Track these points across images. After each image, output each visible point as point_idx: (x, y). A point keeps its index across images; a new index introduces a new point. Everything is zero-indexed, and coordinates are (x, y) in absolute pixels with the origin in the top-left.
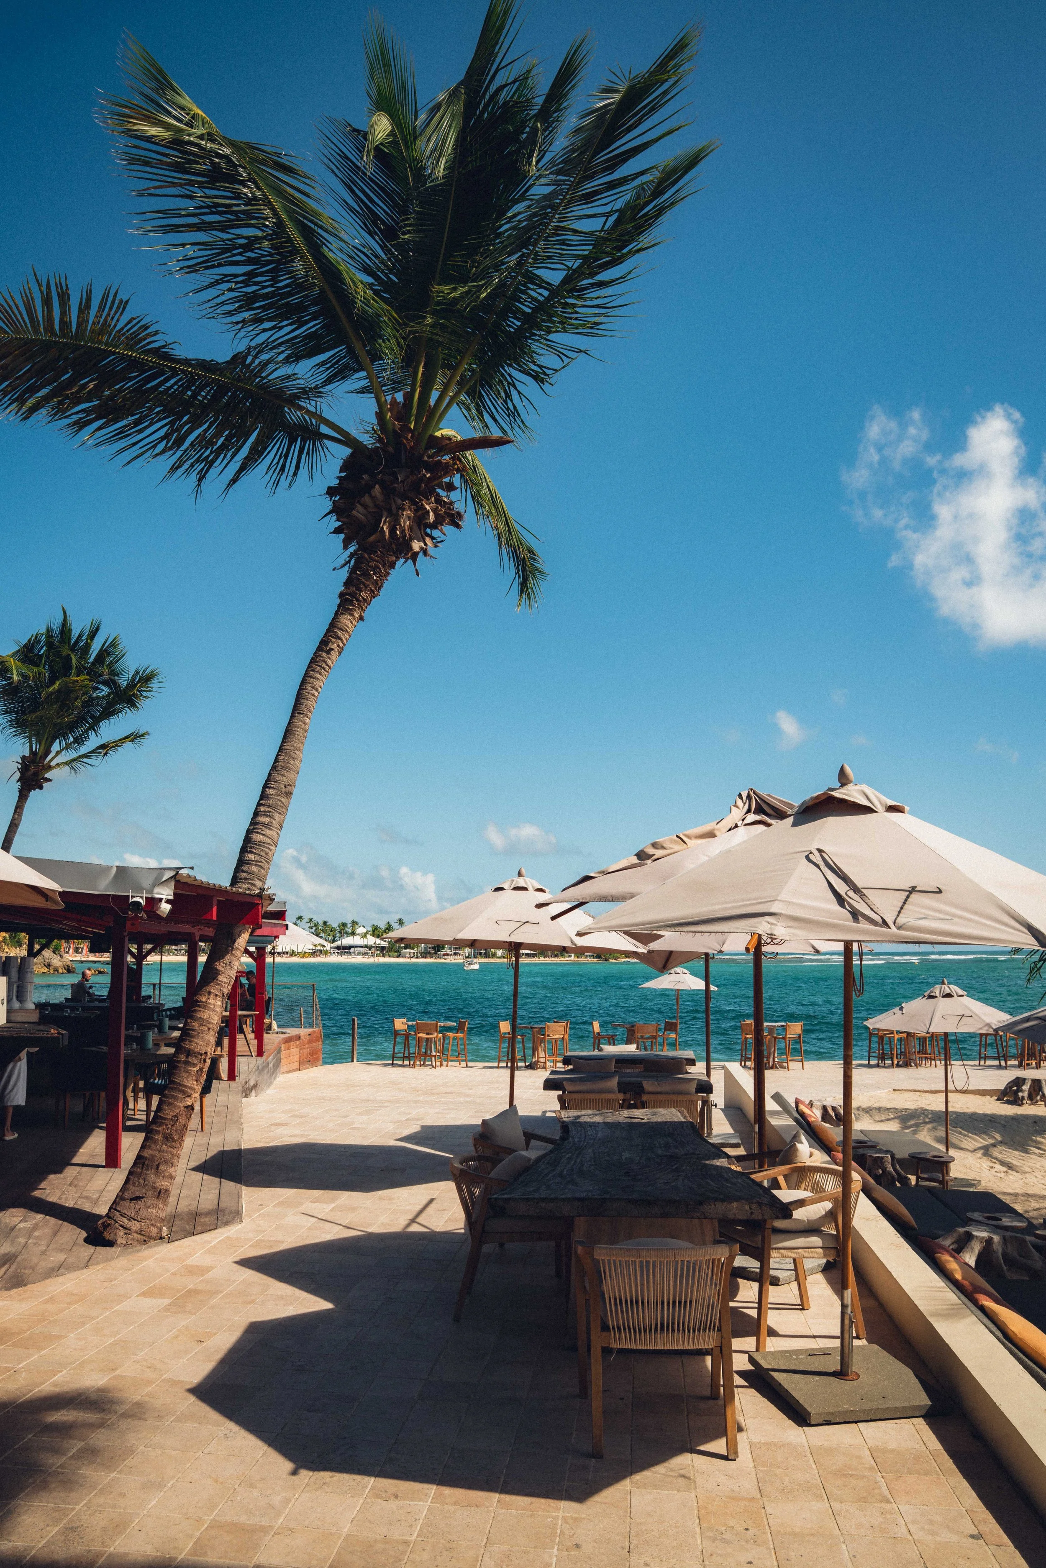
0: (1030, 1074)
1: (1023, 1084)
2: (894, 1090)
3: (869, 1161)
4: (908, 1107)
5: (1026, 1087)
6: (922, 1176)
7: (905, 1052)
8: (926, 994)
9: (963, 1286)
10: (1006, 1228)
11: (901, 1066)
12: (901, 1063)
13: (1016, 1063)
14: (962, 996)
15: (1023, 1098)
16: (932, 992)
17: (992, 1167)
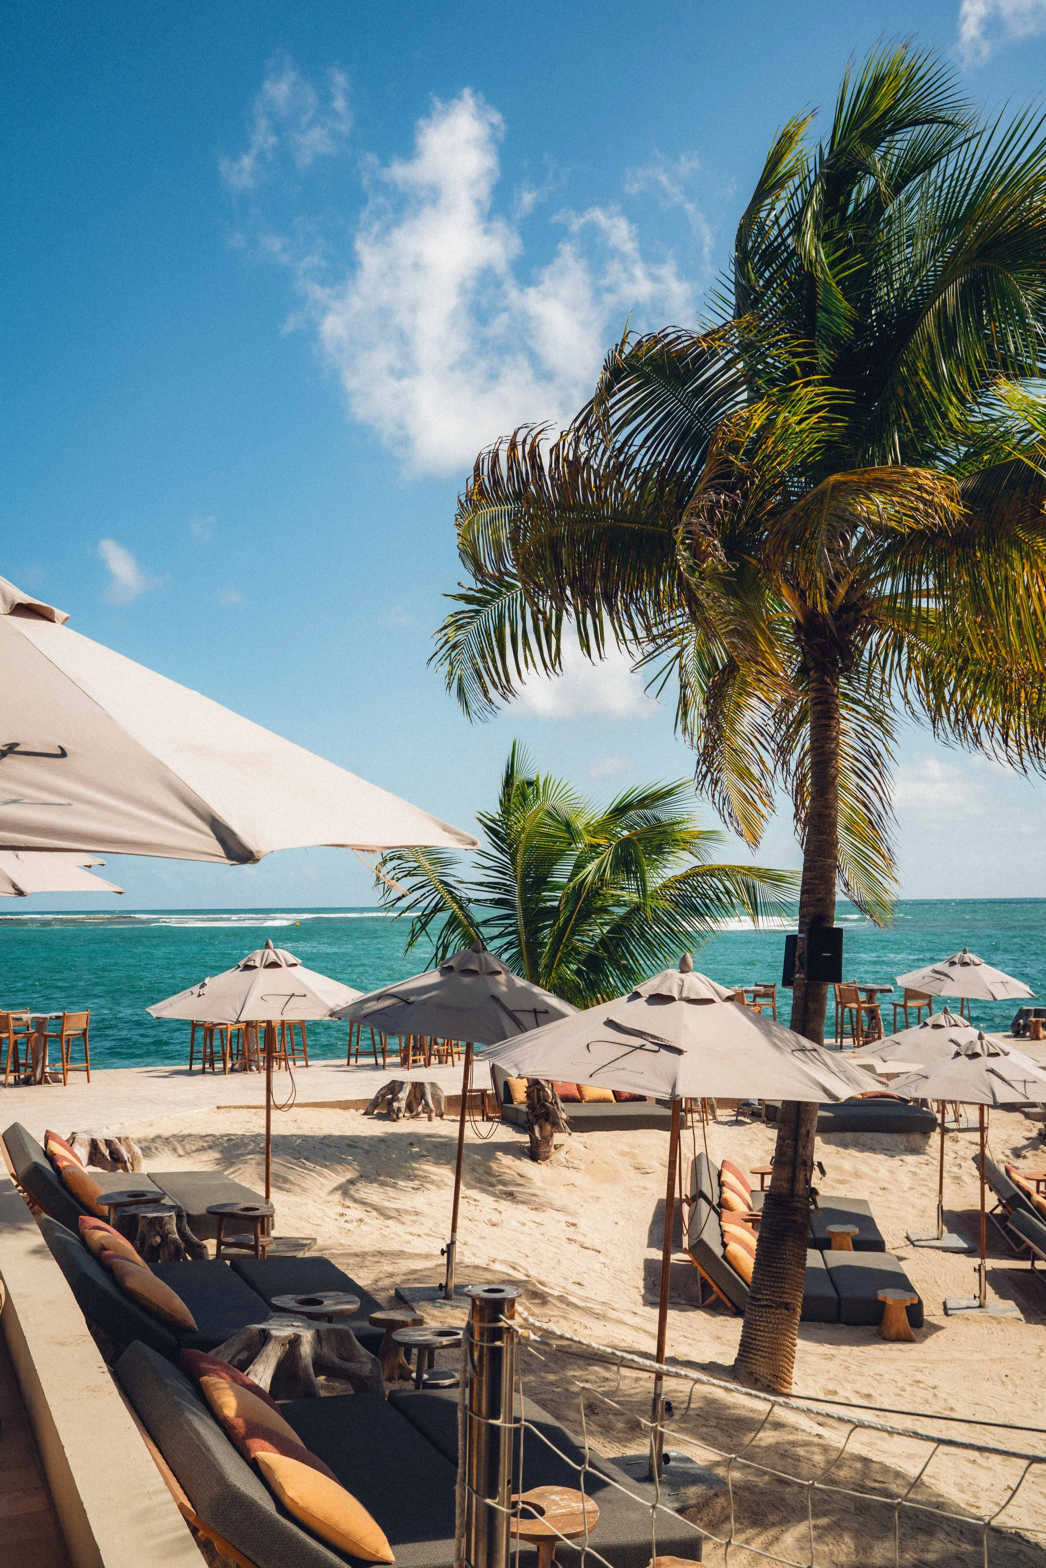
0: (409, 1076)
1: (401, 1090)
2: (218, 1108)
3: (142, 1226)
4: (234, 1132)
5: (404, 1095)
6: (224, 1240)
7: (243, 1051)
8: (241, 963)
9: (233, 1427)
10: (329, 1317)
11: (236, 1071)
12: (236, 1066)
13: (398, 1060)
14: (295, 965)
15: (399, 1109)
16: (250, 960)
17: (342, 1215)
